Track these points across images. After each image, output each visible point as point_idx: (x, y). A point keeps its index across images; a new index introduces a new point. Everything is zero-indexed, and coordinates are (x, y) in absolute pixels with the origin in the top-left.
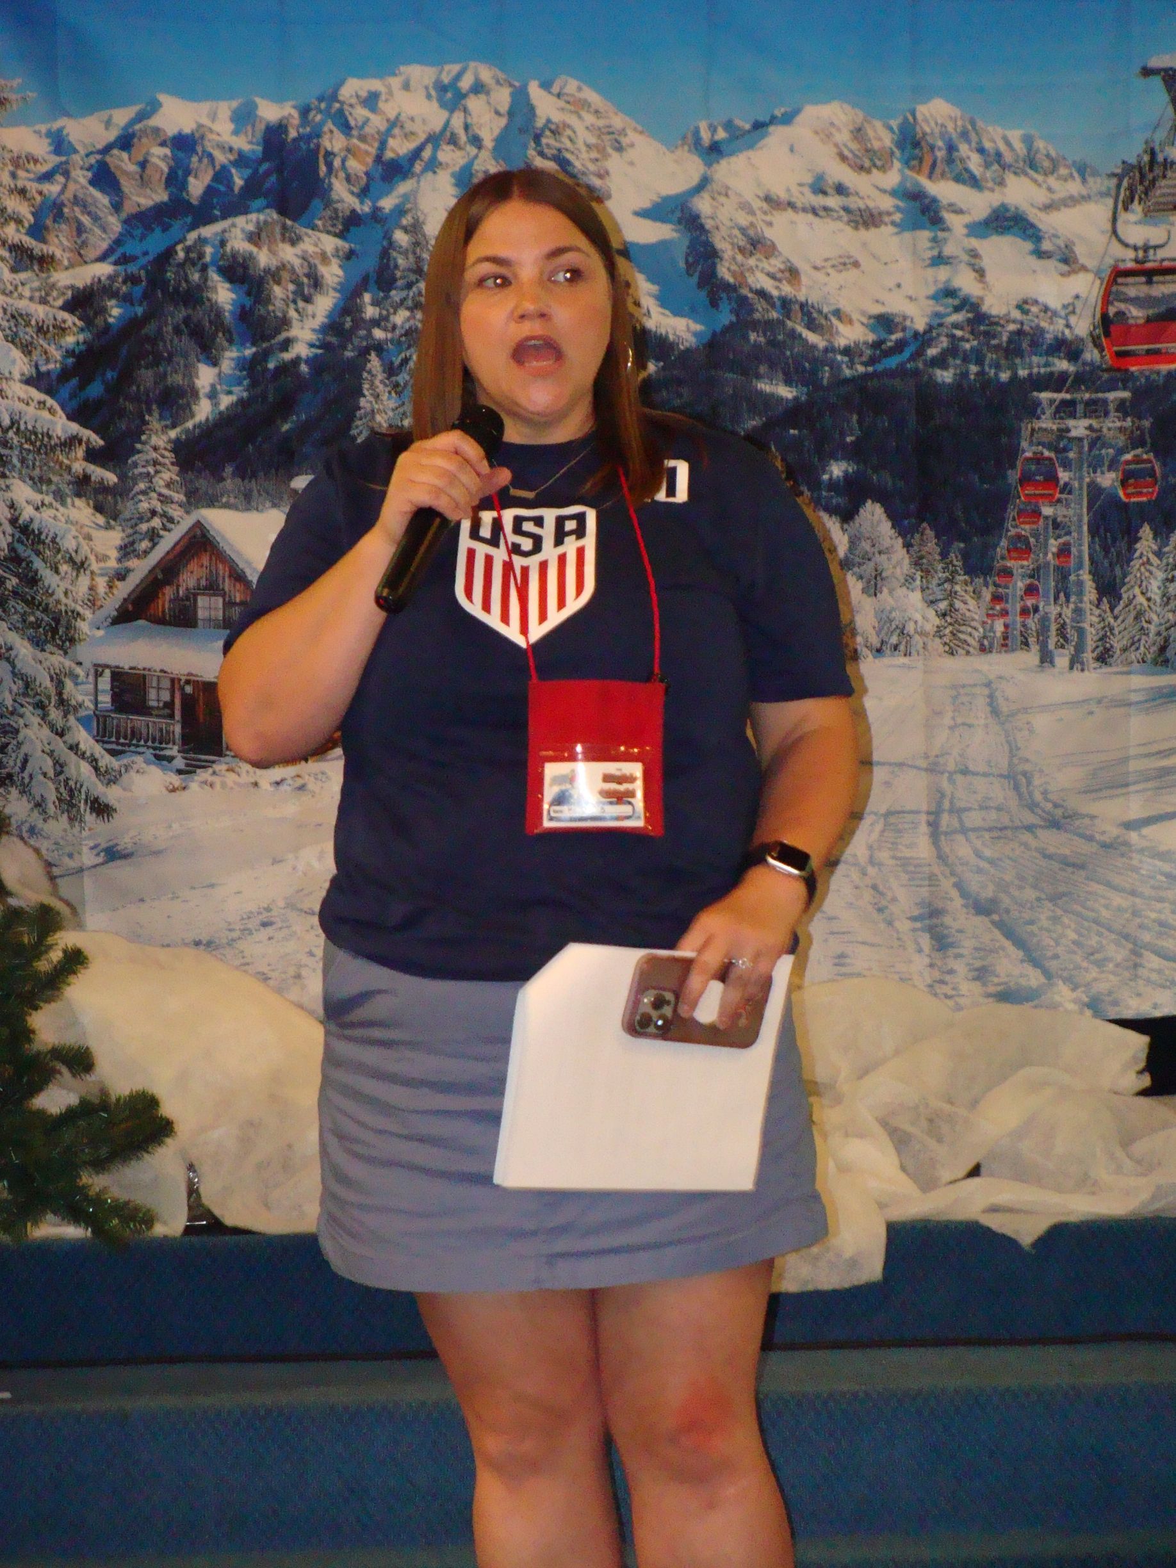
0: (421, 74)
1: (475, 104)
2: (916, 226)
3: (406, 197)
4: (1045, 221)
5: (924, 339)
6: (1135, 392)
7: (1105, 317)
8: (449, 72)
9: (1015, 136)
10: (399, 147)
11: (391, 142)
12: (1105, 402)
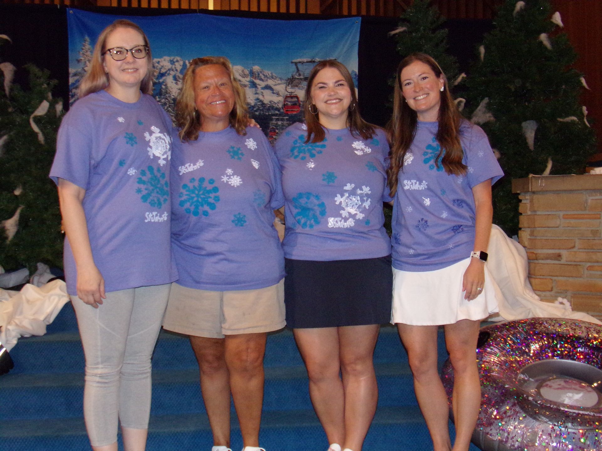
0: (167, 58)
1: (176, 64)
2: (253, 88)
3: (164, 80)
4: (274, 87)
5: (253, 107)
6: (290, 117)
7: (284, 104)
8: (172, 58)
9: (270, 73)
10: (163, 71)
11: (162, 70)
12: (284, 119)
